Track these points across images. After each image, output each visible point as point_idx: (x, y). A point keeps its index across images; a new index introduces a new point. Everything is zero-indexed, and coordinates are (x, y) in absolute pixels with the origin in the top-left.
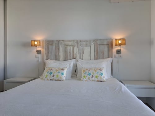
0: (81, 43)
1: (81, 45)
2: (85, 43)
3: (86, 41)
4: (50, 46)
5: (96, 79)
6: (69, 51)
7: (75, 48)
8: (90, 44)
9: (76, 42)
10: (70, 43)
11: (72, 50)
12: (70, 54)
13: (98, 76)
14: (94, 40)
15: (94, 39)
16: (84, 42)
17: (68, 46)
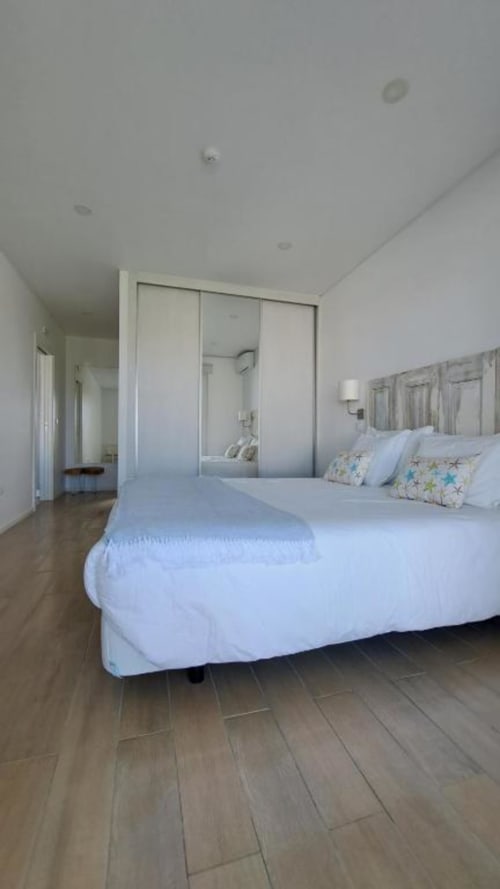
0: (452, 371)
1: (452, 380)
2: (461, 370)
3: (465, 361)
4: (379, 396)
5: (426, 495)
6: (417, 404)
7: (435, 391)
8: (480, 369)
9: (435, 370)
10: (419, 379)
11: (424, 401)
12: (421, 415)
13: (435, 485)
14: (492, 352)
15: (494, 348)
16: (460, 364)
17: (417, 388)
